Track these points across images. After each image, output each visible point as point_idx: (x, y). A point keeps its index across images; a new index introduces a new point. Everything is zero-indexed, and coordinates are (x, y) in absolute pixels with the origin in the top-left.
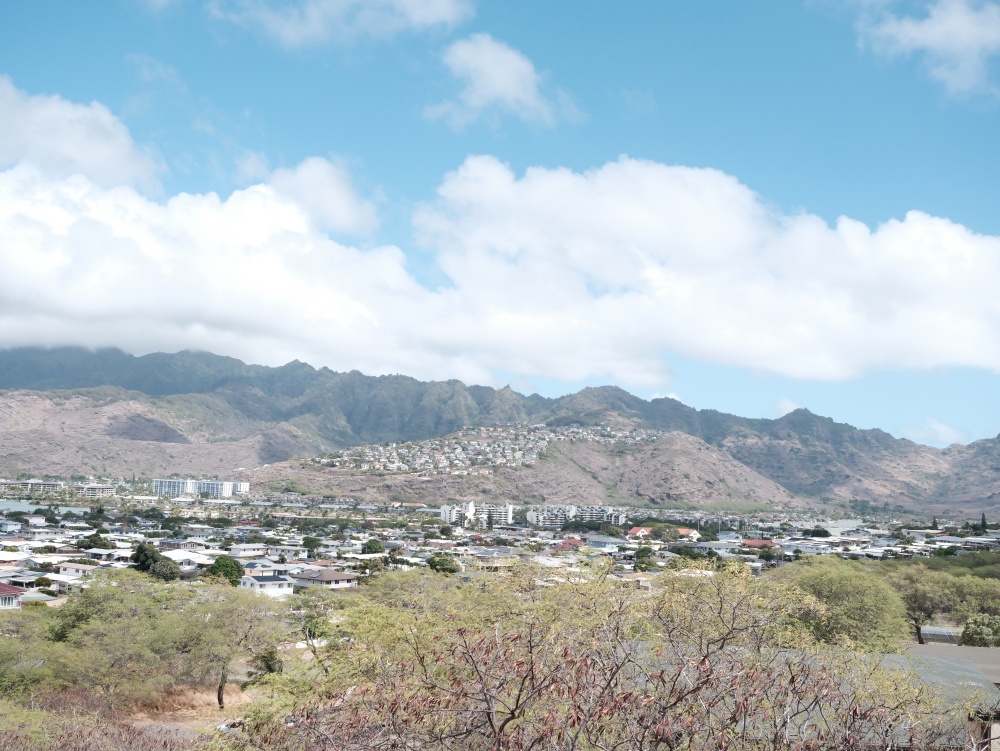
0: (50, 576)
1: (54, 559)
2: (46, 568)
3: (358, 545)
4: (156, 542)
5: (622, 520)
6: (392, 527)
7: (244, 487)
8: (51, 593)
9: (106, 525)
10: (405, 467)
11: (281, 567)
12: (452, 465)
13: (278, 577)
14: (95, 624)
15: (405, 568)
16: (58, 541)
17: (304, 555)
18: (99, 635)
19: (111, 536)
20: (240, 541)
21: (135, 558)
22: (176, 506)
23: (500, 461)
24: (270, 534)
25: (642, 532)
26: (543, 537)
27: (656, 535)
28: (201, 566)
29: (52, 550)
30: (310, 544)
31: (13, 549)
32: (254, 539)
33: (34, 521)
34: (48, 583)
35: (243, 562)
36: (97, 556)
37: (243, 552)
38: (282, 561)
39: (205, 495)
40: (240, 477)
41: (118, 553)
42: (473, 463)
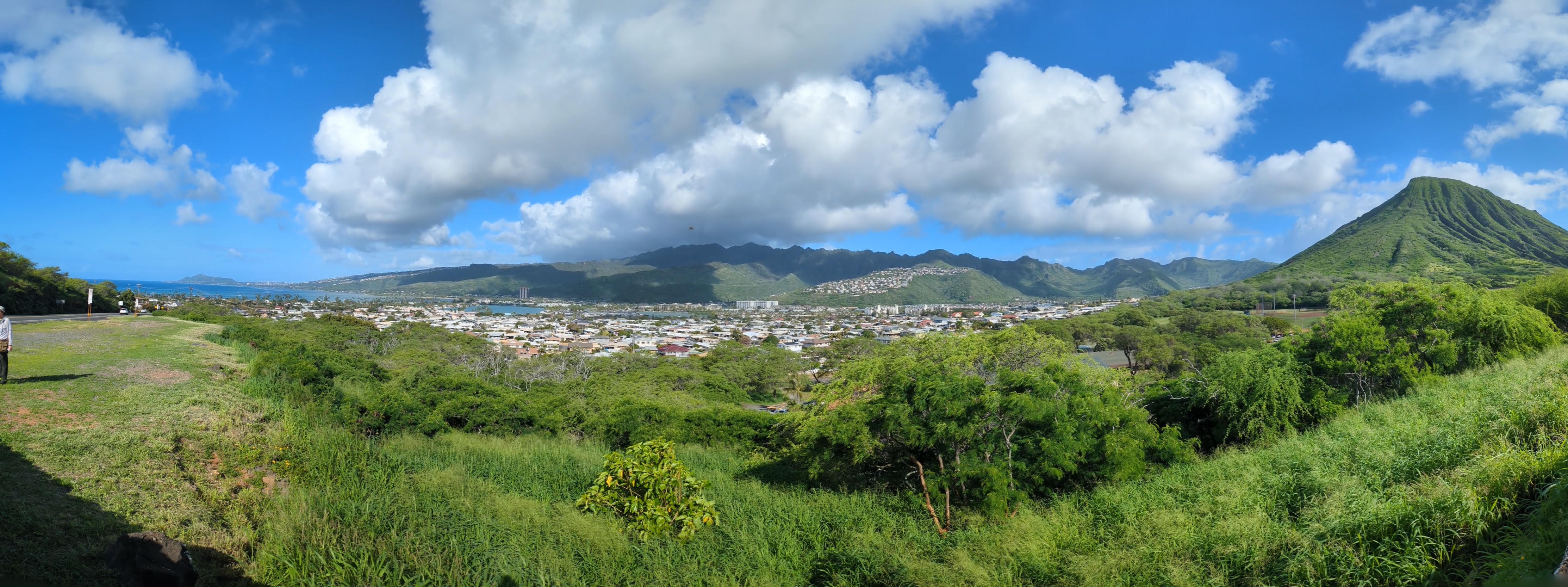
0: (699, 343)
1: (700, 337)
2: (697, 340)
3: (829, 327)
4: (740, 329)
5: (948, 310)
6: (844, 318)
7: (776, 303)
8: (700, 351)
9: (719, 322)
10: (847, 291)
11: (795, 338)
12: (869, 289)
13: (794, 343)
14: (721, 364)
15: (851, 337)
16: (701, 328)
17: (805, 332)
18: (722, 369)
19: (721, 326)
20: (776, 327)
21: (733, 336)
22: (747, 314)
23: (891, 286)
24: (789, 324)
25: (958, 315)
26: (913, 320)
27: (964, 315)
28: (760, 339)
29: (697, 333)
30: (807, 327)
31: (683, 332)
32: (782, 326)
33: (690, 320)
34: (698, 346)
35: (778, 336)
36: (717, 335)
37: (778, 332)
38: (796, 335)
39: (759, 307)
40: (774, 299)
41: (725, 334)
42: (879, 287)
